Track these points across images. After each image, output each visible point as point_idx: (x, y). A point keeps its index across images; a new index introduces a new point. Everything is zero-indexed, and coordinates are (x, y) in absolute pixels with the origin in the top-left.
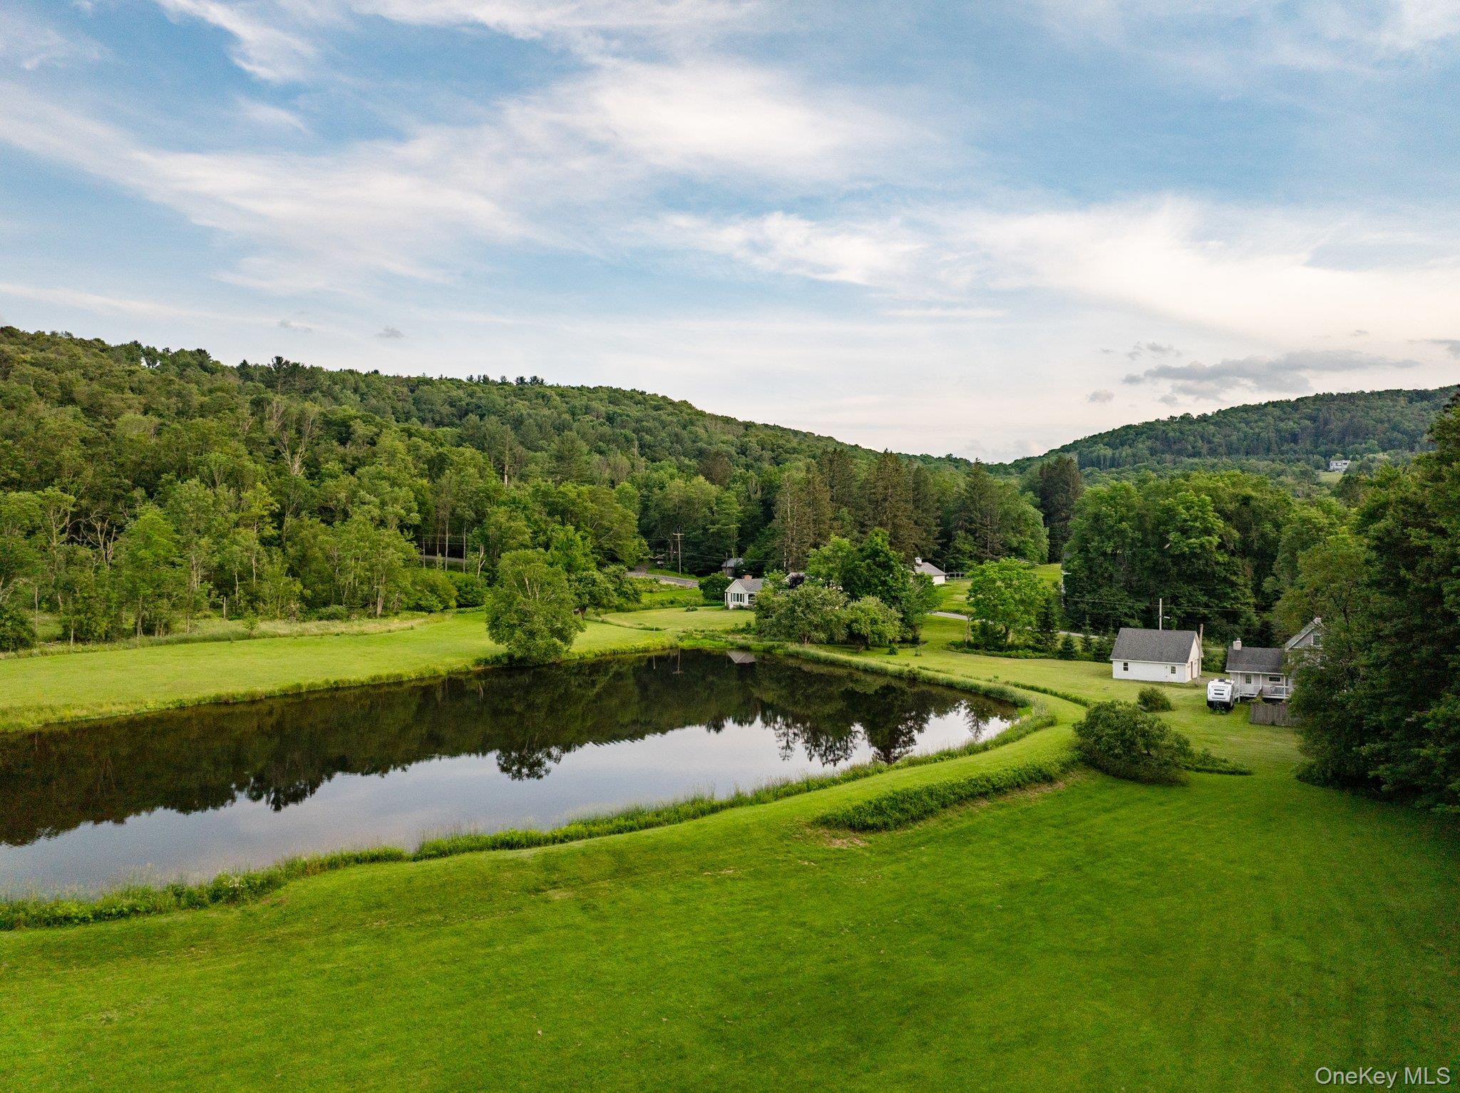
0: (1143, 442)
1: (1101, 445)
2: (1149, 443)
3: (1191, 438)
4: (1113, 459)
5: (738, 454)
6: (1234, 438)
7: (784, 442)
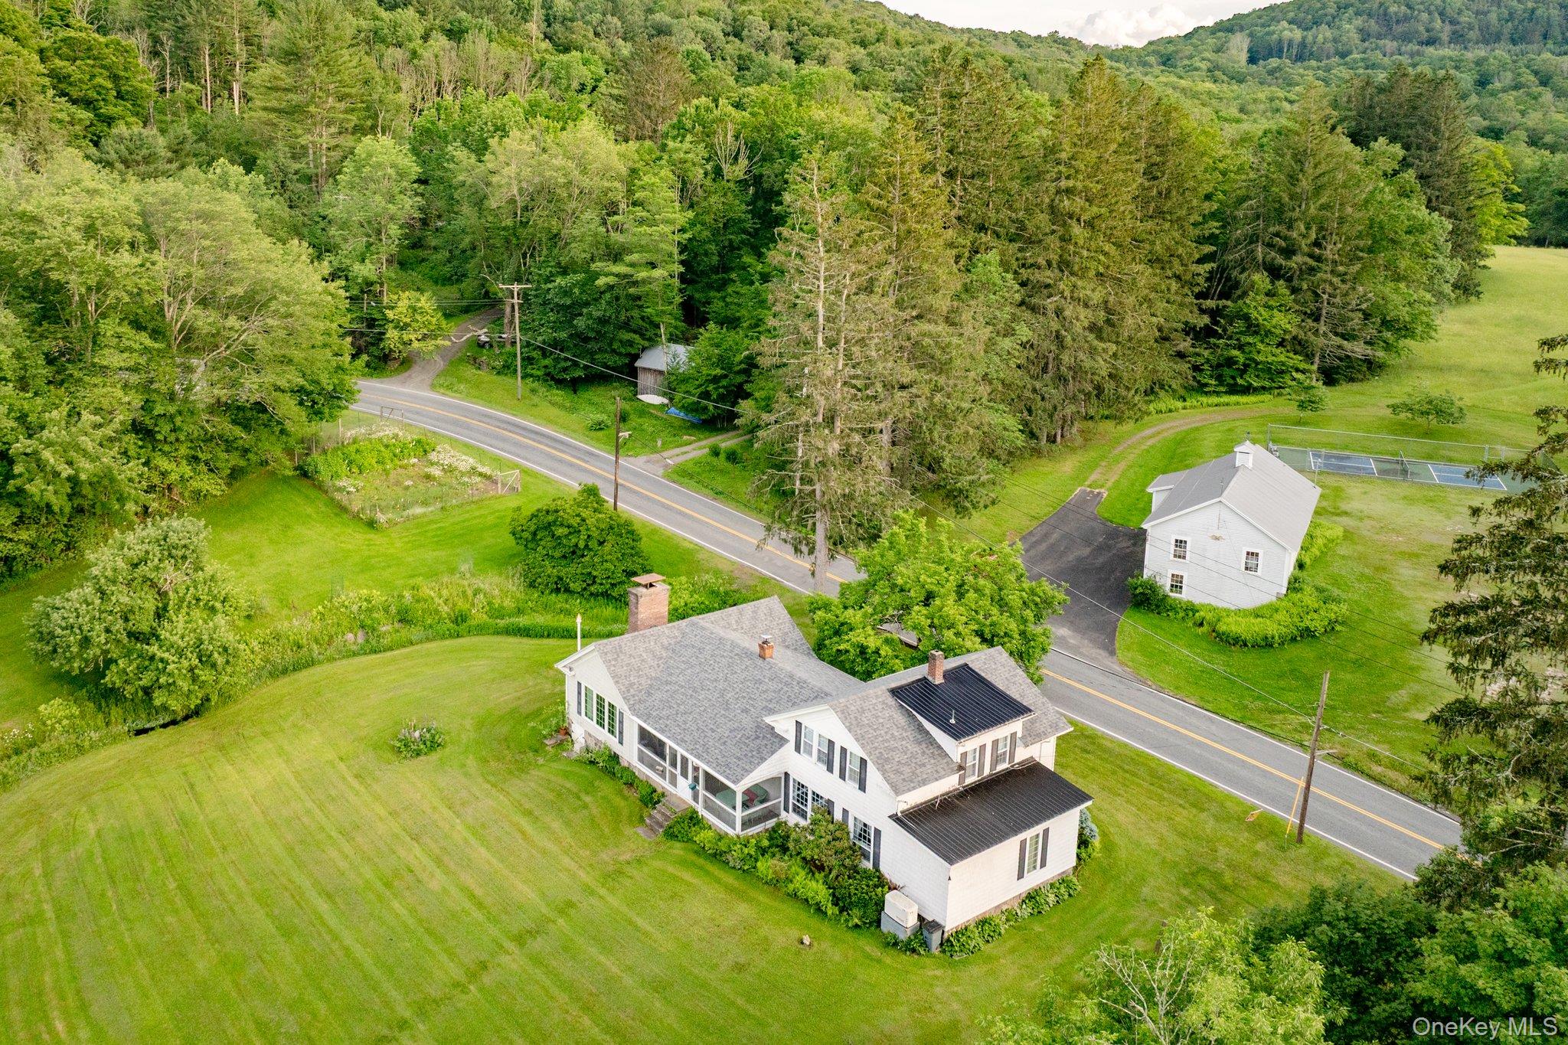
0: (1350, 21)
1: (1285, 24)
2: (1359, 22)
3: (1425, 16)
4: (1303, 44)
5: (726, 34)
6: (1493, 17)
7: (810, 14)
